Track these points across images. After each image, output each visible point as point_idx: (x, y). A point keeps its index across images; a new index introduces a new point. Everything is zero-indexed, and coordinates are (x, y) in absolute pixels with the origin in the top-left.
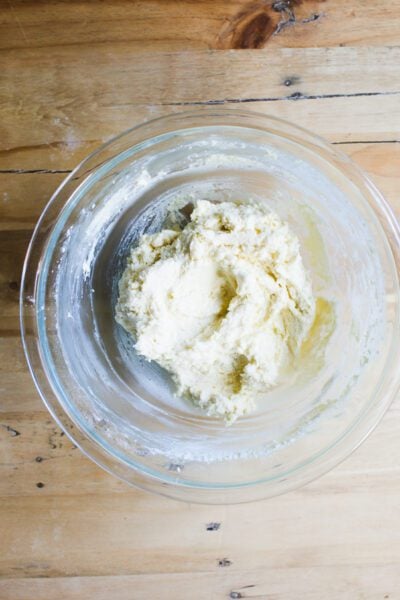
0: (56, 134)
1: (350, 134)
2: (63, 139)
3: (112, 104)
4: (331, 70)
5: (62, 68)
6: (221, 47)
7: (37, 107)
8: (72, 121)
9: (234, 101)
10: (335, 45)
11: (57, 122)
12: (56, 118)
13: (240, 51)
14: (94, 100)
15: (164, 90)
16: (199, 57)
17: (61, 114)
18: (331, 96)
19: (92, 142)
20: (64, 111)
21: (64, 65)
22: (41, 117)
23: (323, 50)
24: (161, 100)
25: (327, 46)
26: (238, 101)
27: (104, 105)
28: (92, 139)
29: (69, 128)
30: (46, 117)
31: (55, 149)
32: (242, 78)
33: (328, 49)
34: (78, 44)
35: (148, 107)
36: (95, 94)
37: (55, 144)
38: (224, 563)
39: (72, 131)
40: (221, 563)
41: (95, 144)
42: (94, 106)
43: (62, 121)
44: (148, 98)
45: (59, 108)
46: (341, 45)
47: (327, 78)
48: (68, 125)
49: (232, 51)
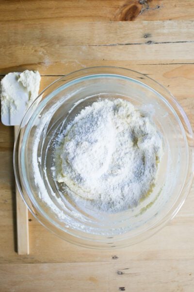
0: (40, 59)
1: (174, 60)
2: (43, 61)
3: (66, 45)
4: (165, 31)
5: (43, 29)
6: (115, 20)
7: (32, 46)
8: (47, 53)
9: (121, 44)
10: (167, 19)
11: (40, 53)
12: (40, 51)
13: (124, 22)
14: (58, 43)
15: (89, 39)
16: (105, 24)
17: (42, 49)
18: (165, 43)
19: (56, 62)
20: (44, 48)
21: (45, 28)
22: (33, 51)
23: (161, 22)
24: (88, 44)
25: (163, 20)
26: (123, 45)
27: (62, 46)
28: (56, 61)
29: (46, 56)
30: (35, 51)
31: (40, 65)
32: (125, 34)
33: (164, 22)
34: (50, 18)
35: (82, 47)
36: (58, 41)
37: (40, 63)
38: (115, 258)
39: (48, 57)
40: (113, 258)
41: (57, 63)
42: (58, 46)
43: (43, 52)
44: (82, 43)
45: (42, 47)
46: (170, 20)
47: (163, 34)
48: (46, 55)
49: (121, 22)
